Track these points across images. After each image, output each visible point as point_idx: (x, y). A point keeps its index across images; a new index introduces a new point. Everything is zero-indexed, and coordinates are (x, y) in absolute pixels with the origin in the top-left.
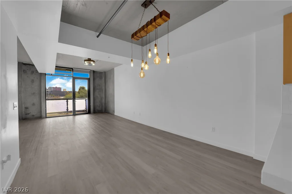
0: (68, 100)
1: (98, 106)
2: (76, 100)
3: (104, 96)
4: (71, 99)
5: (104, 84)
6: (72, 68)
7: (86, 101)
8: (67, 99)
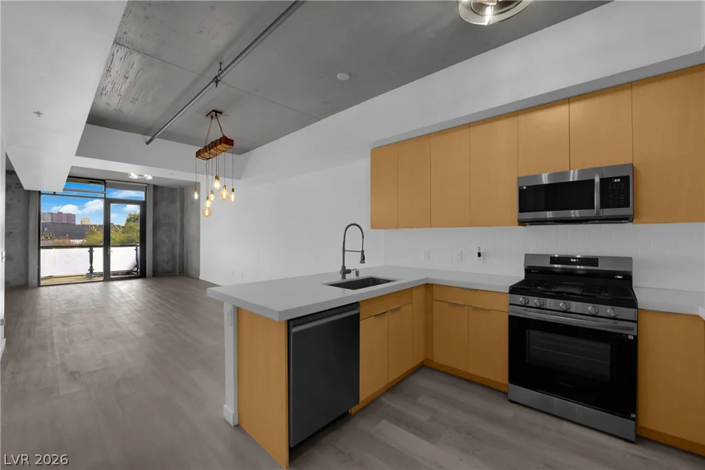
0: (94, 249)
1: (164, 261)
2: (112, 249)
3: (178, 240)
4: (100, 246)
5: (179, 214)
6: (104, 180)
7: (136, 250)
8: (91, 247)
